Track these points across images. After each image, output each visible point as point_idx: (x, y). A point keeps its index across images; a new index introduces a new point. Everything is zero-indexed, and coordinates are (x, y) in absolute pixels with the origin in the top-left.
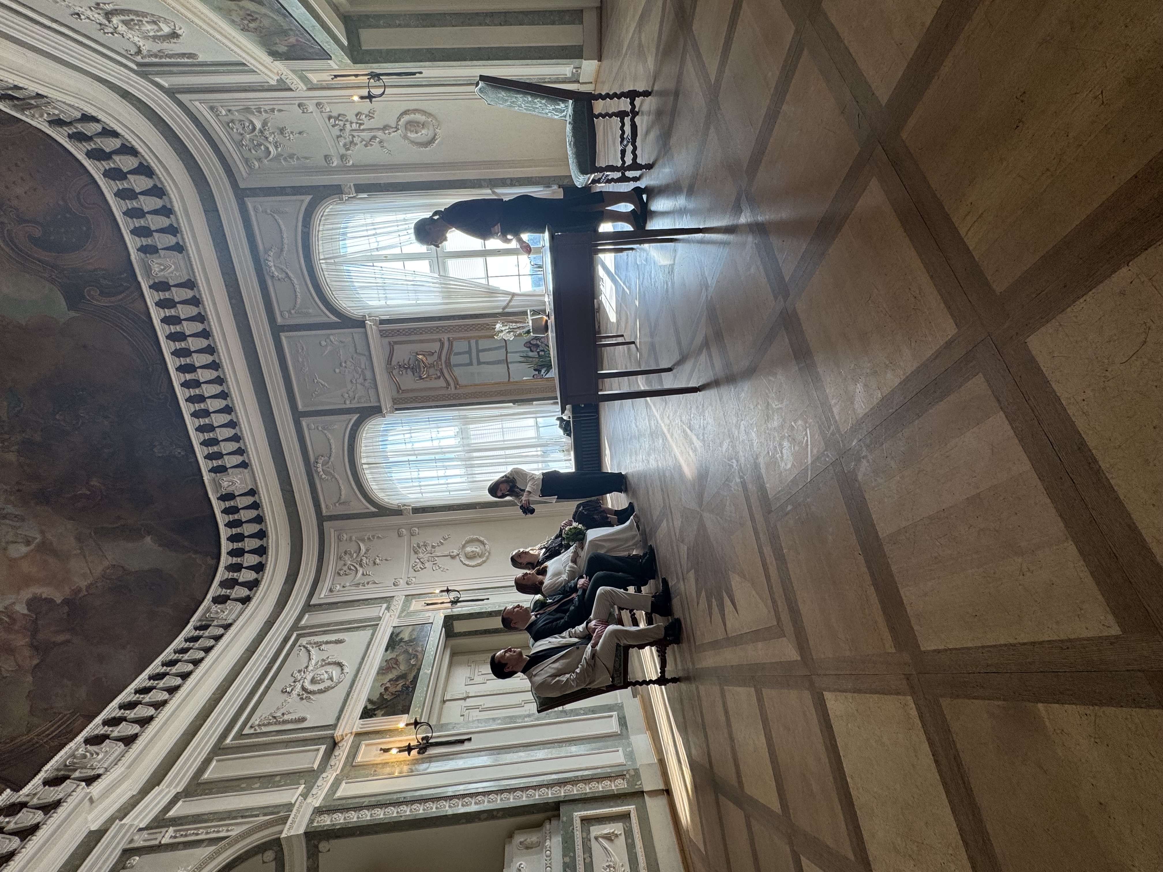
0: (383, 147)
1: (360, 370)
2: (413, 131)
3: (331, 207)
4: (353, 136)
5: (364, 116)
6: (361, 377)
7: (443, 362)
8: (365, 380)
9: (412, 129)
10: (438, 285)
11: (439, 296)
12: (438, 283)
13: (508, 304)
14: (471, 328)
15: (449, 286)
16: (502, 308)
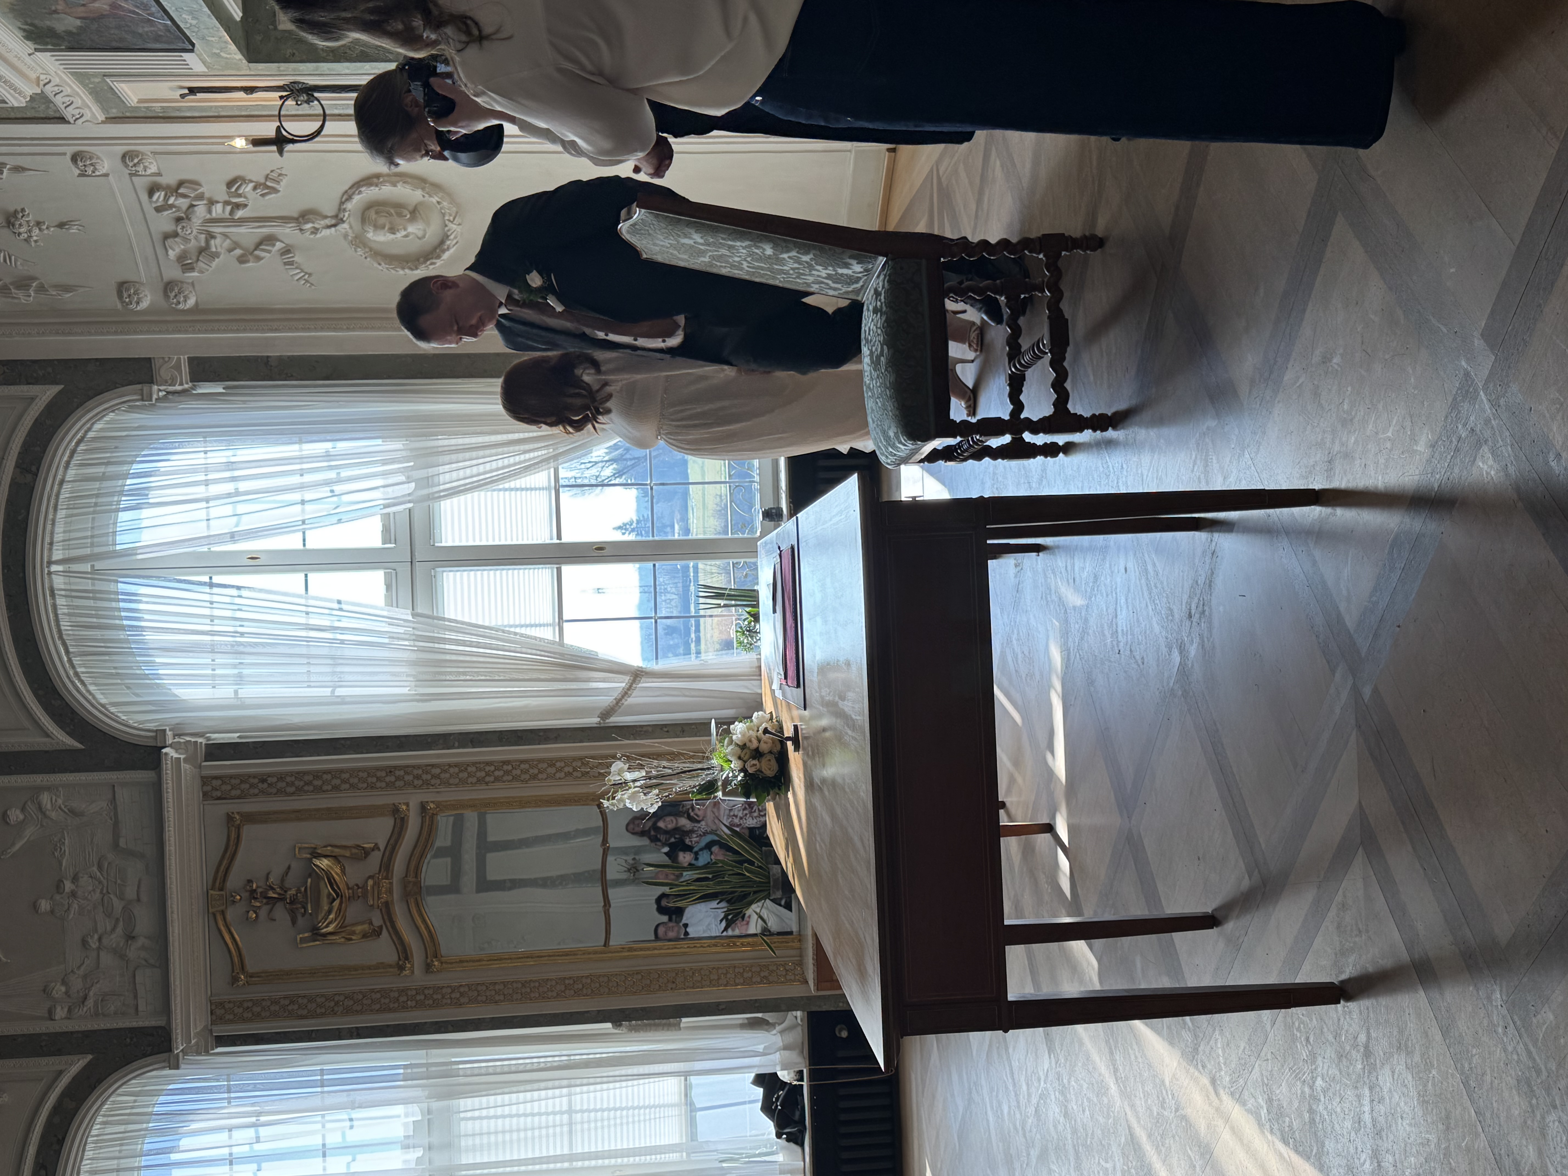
0: (291, 263)
1: (118, 905)
2: (383, 227)
3: (111, 415)
4: (211, 236)
5: (251, 185)
6: (119, 930)
7: (395, 880)
8: (130, 937)
9: (382, 220)
10: (406, 643)
11: (407, 676)
12: (407, 637)
13: (620, 700)
14: (497, 773)
15: (442, 646)
16: (598, 712)
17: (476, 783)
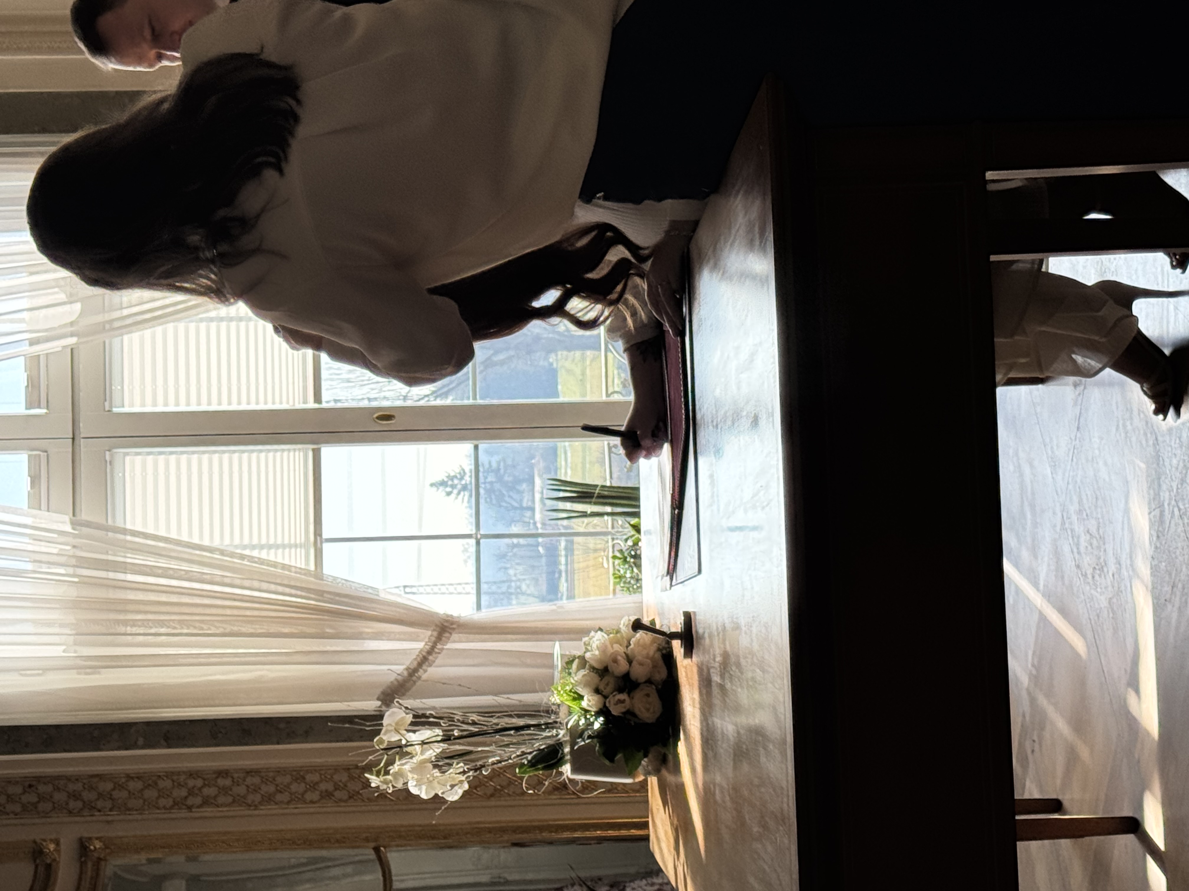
10: (62, 571)
11: (61, 626)
12: (62, 559)
13: (415, 670)
14: (206, 791)
15: (121, 576)
16: (378, 691)
17: (172, 808)
